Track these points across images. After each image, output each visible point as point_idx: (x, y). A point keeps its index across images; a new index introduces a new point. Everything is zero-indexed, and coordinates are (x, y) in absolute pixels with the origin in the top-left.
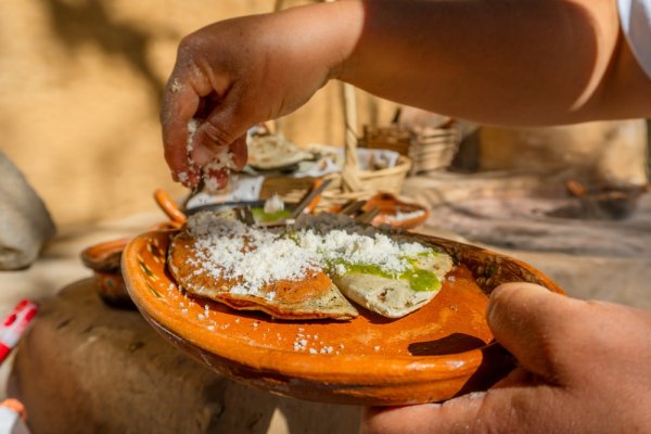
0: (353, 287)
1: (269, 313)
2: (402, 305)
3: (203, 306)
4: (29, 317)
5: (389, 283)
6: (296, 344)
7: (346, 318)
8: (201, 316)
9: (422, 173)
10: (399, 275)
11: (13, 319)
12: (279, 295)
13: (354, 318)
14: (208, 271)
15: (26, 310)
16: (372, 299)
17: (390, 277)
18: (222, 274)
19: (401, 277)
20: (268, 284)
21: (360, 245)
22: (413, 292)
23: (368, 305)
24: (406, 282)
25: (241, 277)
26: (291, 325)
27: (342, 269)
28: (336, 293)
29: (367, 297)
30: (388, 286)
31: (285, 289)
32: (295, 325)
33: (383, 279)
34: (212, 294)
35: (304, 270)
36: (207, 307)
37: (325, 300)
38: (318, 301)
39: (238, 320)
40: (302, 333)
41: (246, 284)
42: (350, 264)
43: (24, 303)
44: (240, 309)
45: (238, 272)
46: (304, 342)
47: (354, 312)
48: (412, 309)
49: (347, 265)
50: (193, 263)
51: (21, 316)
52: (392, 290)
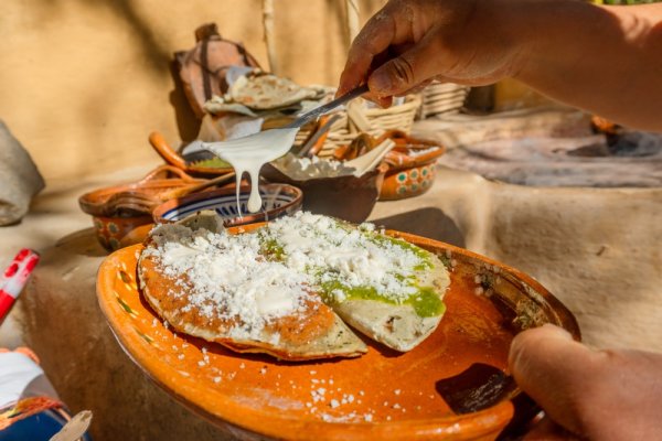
0: (356, 316)
1: (275, 355)
2: (411, 336)
3: (200, 349)
4: (31, 267)
5: (394, 311)
6: (314, 393)
7: (356, 354)
8: (201, 364)
9: (432, 116)
10: (402, 300)
11: (14, 269)
12: (284, 337)
13: (364, 353)
14: (198, 308)
15: (27, 260)
16: (378, 330)
17: (393, 302)
18: (215, 312)
19: (405, 302)
20: (270, 323)
21: (356, 265)
22: (419, 319)
23: (375, 337)
24: (410, 308)
25: (238, 316)
26: (300, 367)
27: (341, 296)
28: (341, 327)
29: (374, 329)
30: (393, 314)
31: (290, 329)
32: (305, 367)
33: (386, 306)
34: (208, 336)
35: (303, 301)
36: (204, 350)
37: (332, 338)
38: (326, 339)
39: (243, 364)
40: (315, 377)
41: (246, 326)
42: (348, 289)
43: (24, 253)
44: (242, 352)
45: (234, 311)
46: (322, 391)
47: (363, 348)
48: (421, 339)
49: (345, 289)
50: (176, 295)
51: (23, 265)
52: (399, 318)
